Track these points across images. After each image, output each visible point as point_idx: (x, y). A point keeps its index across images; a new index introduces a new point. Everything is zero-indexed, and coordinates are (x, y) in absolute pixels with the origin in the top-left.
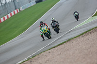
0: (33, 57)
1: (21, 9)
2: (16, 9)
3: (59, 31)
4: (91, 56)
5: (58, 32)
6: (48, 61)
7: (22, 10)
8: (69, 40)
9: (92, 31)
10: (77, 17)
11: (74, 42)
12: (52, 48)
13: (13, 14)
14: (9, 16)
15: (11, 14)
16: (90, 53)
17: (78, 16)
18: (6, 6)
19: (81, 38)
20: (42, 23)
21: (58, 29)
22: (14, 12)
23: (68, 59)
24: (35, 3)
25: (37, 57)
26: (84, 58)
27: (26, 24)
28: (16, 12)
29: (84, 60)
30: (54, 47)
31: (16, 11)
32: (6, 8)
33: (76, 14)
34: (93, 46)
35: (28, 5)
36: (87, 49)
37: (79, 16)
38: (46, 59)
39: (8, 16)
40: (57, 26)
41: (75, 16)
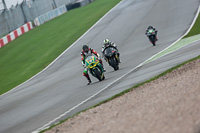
0: (62, 121)
1: (37, 22)
2: (26, 22)
3: (120, 66)
4: (180, 119)
5: (116, 68)
6: (92, 129)
7: (39, 24)
8: (136, 86)
9: (182, 67)
10: (153, 38)
11: (146, 91)
12: (101, 103)
13: (19, 32)
14: (13, 37)
15: (16, 33)
16: (179, 114)
17: (154, 36)
18: (6, 17)
19: (161, 83)
20: (86, 49)
21: (118, 61)
22: (23, 29)
23: (133, 125)
24: (65, 10)
25: (68, 122)
26: (166, 124)
27: (47, 54)
28: (26, 29)
29: (166, 127)
30: (105, 102)
31: (25, 26)
32: (5, 20)
33: (151, 31)
34: (185, 100)
35: (51, 15)
36: (173, 106)
37: (158, 36)
38: (88, 127)
39: (9, 38)
40: (114, 55)
41: (150, 37)
